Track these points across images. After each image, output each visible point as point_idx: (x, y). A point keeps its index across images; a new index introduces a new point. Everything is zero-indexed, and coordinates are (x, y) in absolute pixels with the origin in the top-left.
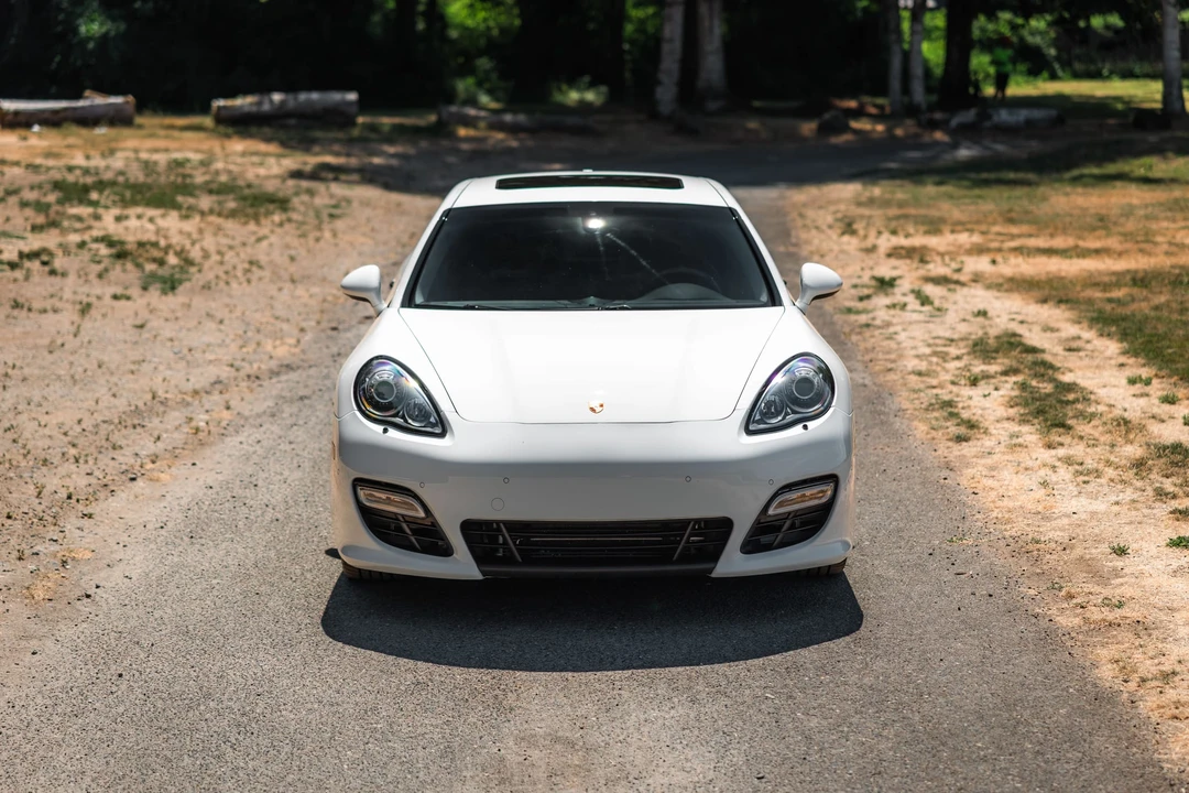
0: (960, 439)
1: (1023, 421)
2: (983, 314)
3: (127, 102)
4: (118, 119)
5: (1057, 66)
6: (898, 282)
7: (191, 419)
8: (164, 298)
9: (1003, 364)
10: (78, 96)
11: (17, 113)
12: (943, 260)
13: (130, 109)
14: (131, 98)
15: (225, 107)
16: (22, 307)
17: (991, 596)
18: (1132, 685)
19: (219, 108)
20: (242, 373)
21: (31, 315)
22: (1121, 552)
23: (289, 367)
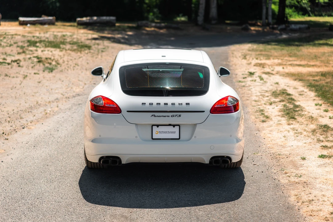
0: (263, 121)
1: (283, 116)
2: (277, 83)
3: (53, 19)
4: (51, 23)
5: (310, 13)
6: (255, 73)
7: (45, 110)
8: (49, 74)
9: (280, 99)
10: (40, 17)
11: (24, 21)
12: (269, 67)
13: (54, 20)
14: (54, 18)
15: (80, 21)
16: (8, 76)
17: (262, 172)
18: (299, 204)
19: (79, 21)
20: (65, 97)
21: (10, 78)
22: (304, 159)
23: (79, 95)
